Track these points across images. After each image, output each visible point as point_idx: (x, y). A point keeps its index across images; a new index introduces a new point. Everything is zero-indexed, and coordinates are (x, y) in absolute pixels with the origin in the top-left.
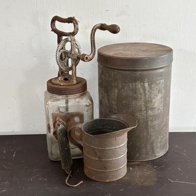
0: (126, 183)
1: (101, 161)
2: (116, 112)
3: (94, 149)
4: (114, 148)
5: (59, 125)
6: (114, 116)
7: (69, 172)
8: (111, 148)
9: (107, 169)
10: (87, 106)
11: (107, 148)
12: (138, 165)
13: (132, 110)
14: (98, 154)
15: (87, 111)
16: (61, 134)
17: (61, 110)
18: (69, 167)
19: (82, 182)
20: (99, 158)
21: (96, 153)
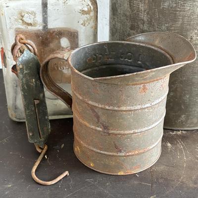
0: (161, 181)
1: (109, 134)
2: (146, 27)
3: (93, 108)
4: (139, 107)
5: (22, 52)
6: (141, 38)
7: (42, 149)
8: (132, 108)
9: (120, 151)
10: (83, 12)
11: (124, 108)
12: (183, 138)
13: (183, 23)
14: (103, 118)
15: (84, 24)
16: (25, 72)
17: (26, 19)
18: (43, 139)
19: (67, 173)
20: (106, 128)
21: (98, 117)
